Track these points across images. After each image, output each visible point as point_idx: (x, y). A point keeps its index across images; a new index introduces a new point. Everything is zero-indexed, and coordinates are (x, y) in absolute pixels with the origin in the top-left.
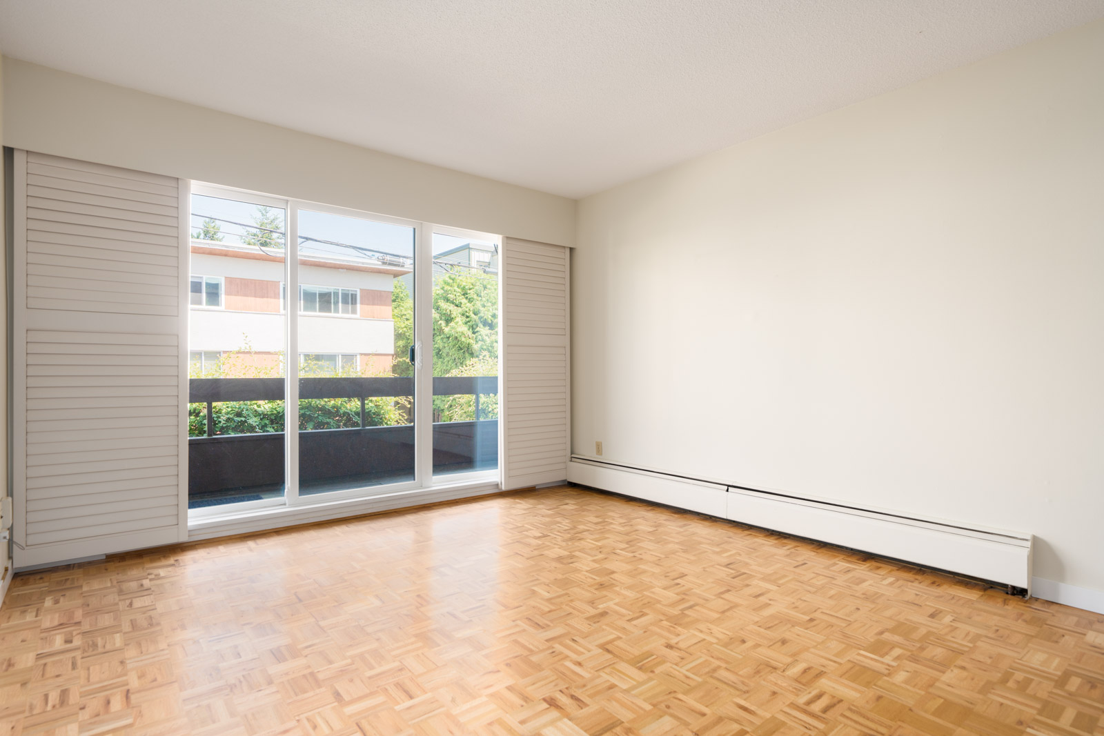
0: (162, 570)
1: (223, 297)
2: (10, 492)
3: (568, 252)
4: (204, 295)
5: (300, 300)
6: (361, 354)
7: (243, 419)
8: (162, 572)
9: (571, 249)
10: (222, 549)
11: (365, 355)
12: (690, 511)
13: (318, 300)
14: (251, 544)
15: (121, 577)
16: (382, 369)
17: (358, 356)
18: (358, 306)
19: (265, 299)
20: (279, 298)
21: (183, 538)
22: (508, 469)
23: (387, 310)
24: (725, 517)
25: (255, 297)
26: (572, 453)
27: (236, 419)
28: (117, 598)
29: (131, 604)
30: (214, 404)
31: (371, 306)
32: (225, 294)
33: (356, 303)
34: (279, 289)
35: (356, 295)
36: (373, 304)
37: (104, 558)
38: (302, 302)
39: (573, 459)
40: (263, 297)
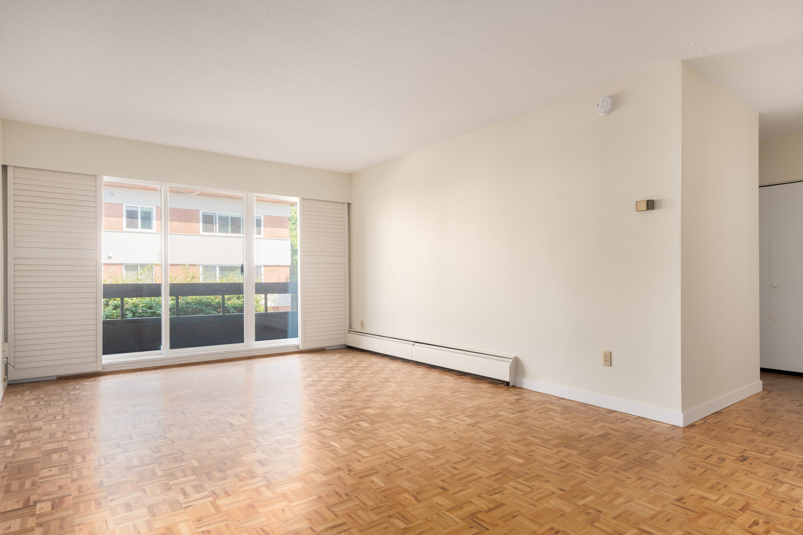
0: (88, 383)
1: (154, 222)
2: (6, 340)
3: (346, 206)
4: (140, 220)
5: (216, 224)
6: (265, 266)
7: (153, 311)
8: (86, 383)
9: (349, 204)
10: (121, 375)
11: (268, 266)
12: (400, 358)
13: (230, 224)
14: (138, 373)
15: (64, 385)
16: (281, 277)
17: (262, 268)
18: (262, 228)
19: (188, 223)
20: (199, 222)
21: (100, 369)
22: (304, 338)
23: (285, 232)
24: (411, 359)
25: (180, 221)
26: (350, 328)
27: (148, 311)
28: (62, 391)
29: (68, 393)
30: (125, 299)
31: (273, 228)
32: (156, 220)
33: (260, 226)
34: (199, 216)
35: (260, 220)
36: (274, 227)
37: (56, 378)
38: (217, 225)
39: (350, 332)
40: (186, 221)
